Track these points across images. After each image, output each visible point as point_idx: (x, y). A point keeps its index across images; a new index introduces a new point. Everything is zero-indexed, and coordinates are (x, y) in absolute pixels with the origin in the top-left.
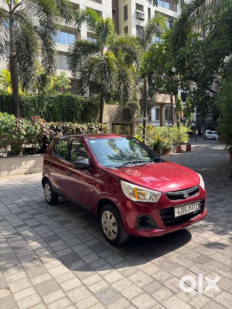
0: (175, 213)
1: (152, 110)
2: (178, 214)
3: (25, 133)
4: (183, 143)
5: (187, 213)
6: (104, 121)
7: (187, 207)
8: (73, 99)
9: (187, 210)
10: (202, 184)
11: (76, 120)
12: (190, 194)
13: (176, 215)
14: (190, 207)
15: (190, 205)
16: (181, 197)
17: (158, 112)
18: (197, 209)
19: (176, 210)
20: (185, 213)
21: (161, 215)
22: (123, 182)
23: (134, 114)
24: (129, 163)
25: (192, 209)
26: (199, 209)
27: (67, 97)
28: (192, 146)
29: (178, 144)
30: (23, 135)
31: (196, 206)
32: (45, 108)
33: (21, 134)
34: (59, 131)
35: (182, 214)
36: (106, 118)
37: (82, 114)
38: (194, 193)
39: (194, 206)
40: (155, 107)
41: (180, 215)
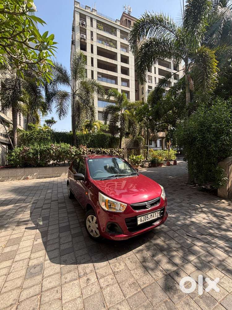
0: (138, 222)
1: (157, 141)
2: (141, 222)
3: (74, 154)
4: (172, 160)
5: (149, 220)
6: (122, 147)
7: (149, 215)
8: (105, 136)
9: (149, 218)
10: (163, 196)
11: (106, 146)
12: (152, 205)
13: (139, 223)
14: (152, 215)
15: (151, 214)
16: (144, 207)
17: (161, 142)
18: (157, 216)
19: (139, 219)
20: (147, 221)
21: (126, 223)
22: (100, 193)
23: (140, 143)
24: (112, 176)
25: (154, 217)
26: (160, 216)
27: (102, 134)
28: (178, 162)
29: (168, 161)
30: (73, 155)
31: (157, 214)
32: (89, 141)
33: (72, 154)
34: (94, 152)
35: (145, 221)
36: (123, 145)
37: (110, 144)
38: (156, 203)
39: (155, 214)
40: (159, 139)
41: (142, 222)
